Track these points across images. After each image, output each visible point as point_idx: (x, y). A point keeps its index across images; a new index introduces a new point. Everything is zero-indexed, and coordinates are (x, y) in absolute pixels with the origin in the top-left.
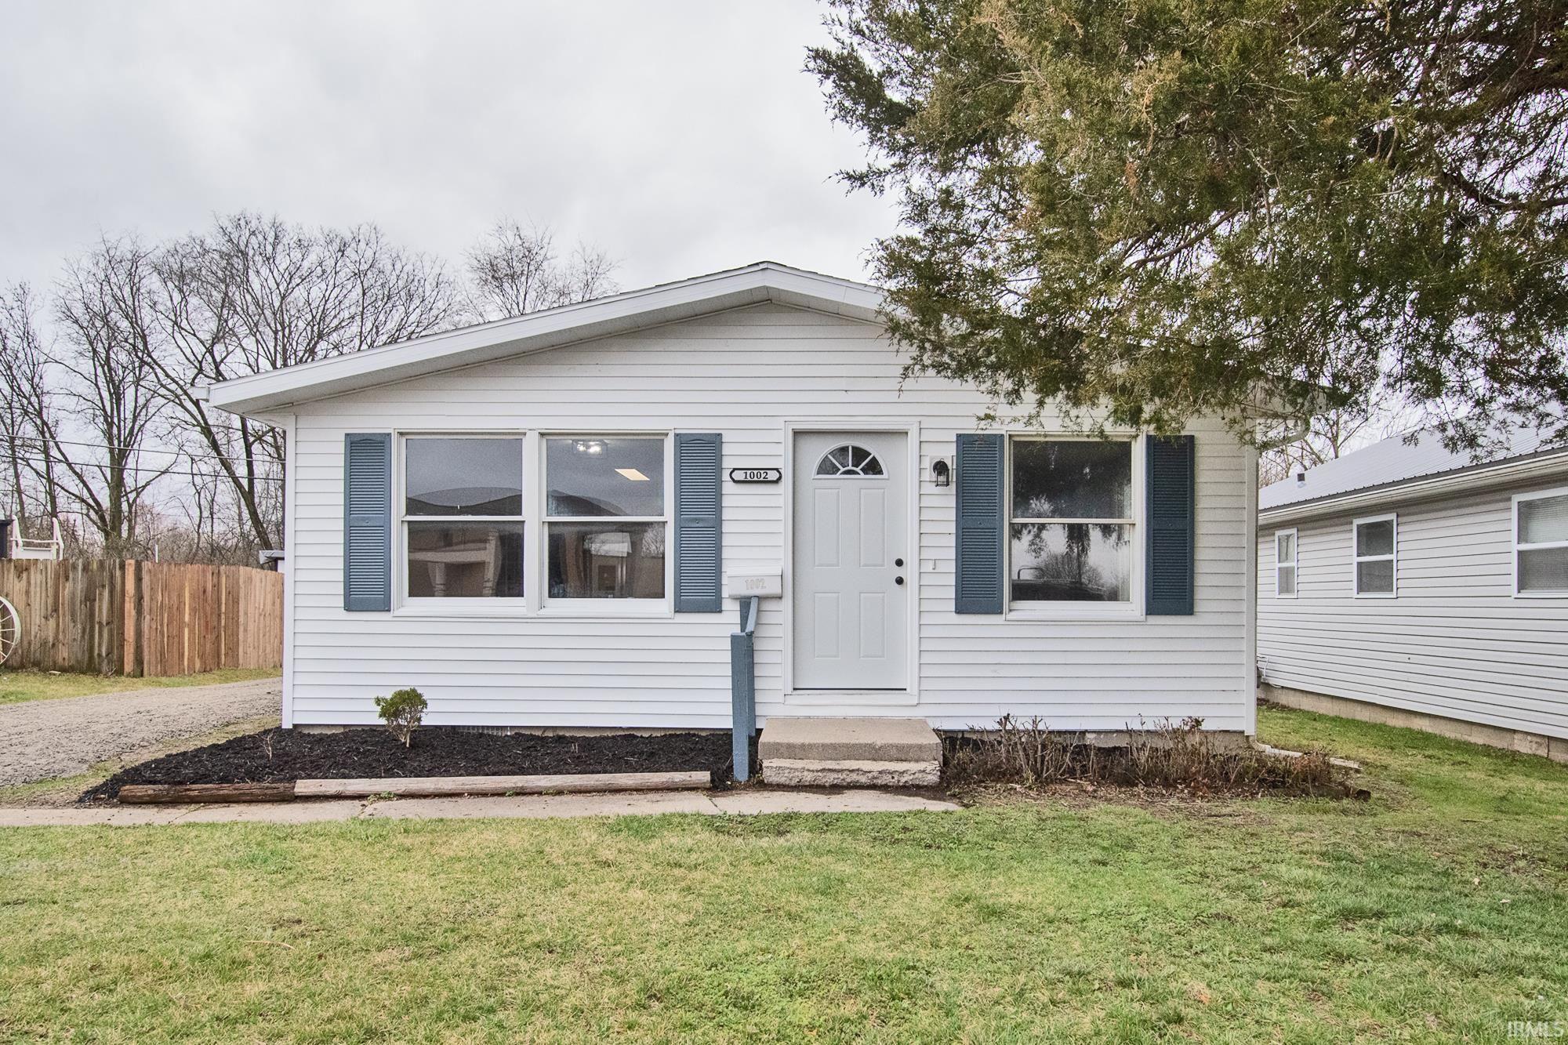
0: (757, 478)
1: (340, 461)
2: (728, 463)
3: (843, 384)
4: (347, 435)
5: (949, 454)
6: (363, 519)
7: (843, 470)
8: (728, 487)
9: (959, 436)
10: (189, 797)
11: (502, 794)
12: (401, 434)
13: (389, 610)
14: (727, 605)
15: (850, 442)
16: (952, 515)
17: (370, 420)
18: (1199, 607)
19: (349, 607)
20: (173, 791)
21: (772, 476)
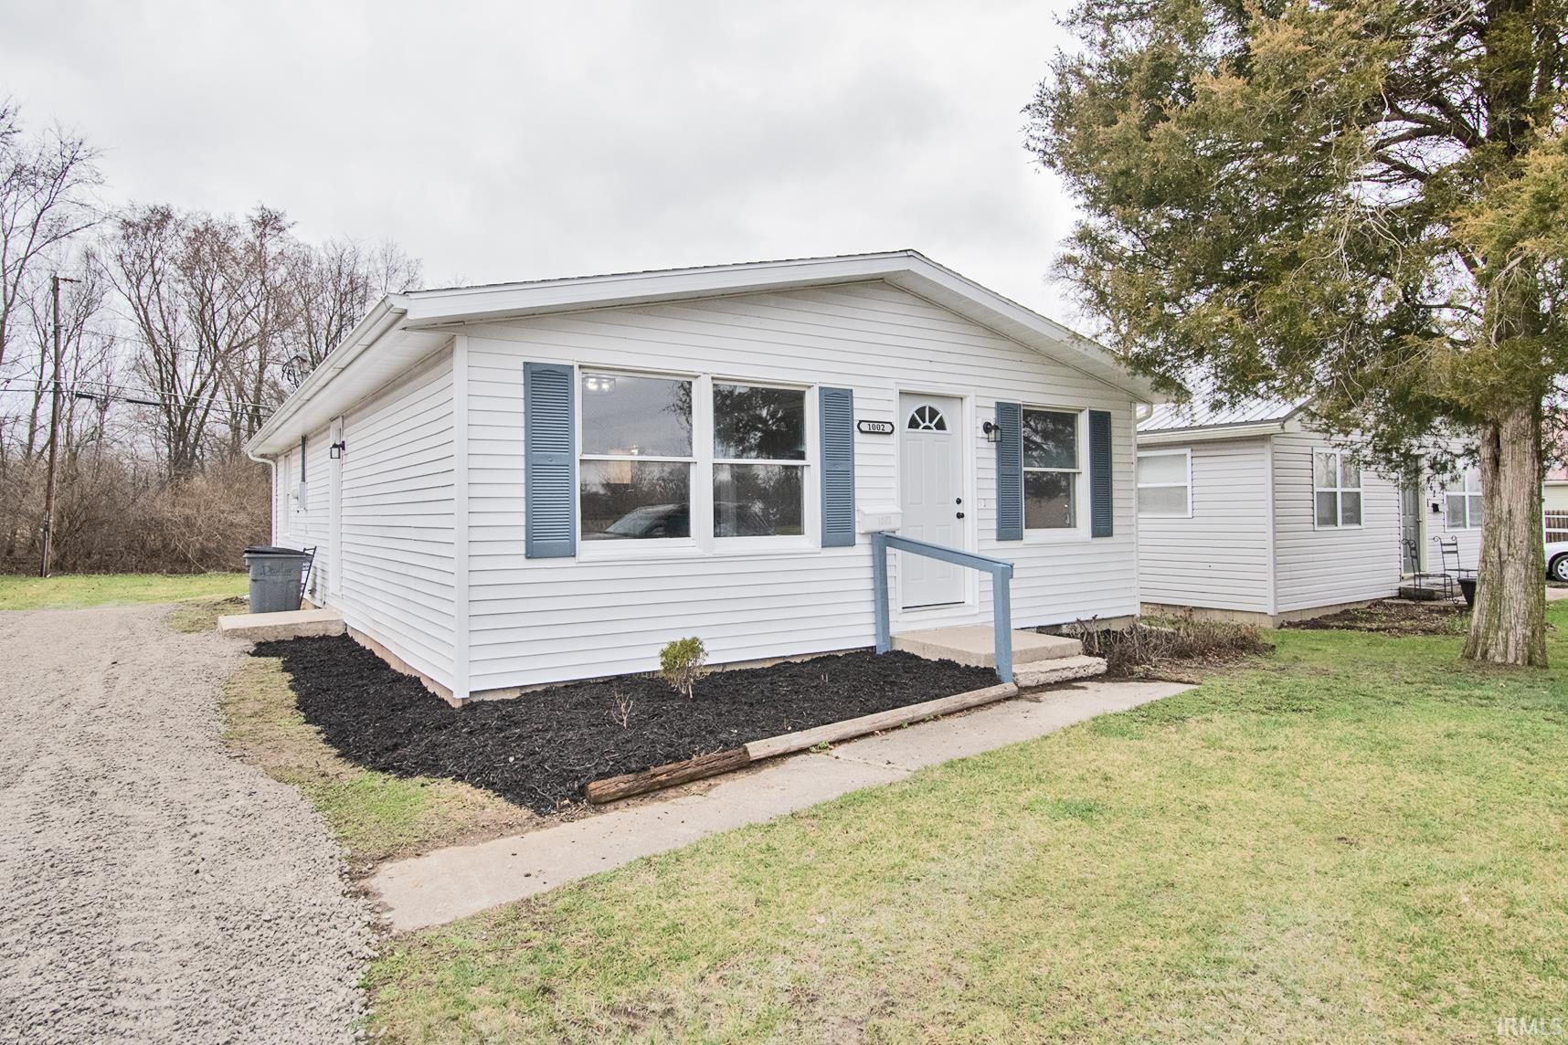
0: (879, 429)
1: (519, 392)
2: (857, 416)
3: (929, 356)
4: (526, 364)
5: (991, 417)
6: (546, 457)
7: (923, 425)
8: (857, 436)
9: (998, 403)
10: (660, 782)
11: (899, 727)
12: (580, 367)
13: (574, 556)
14: (858, 539)
15: (927, 403)
16: (993, 464)
17: (553, 350)
18: (1115, 531)
19: (531, 554)
20: (643, 781)
21: (888, 428)
